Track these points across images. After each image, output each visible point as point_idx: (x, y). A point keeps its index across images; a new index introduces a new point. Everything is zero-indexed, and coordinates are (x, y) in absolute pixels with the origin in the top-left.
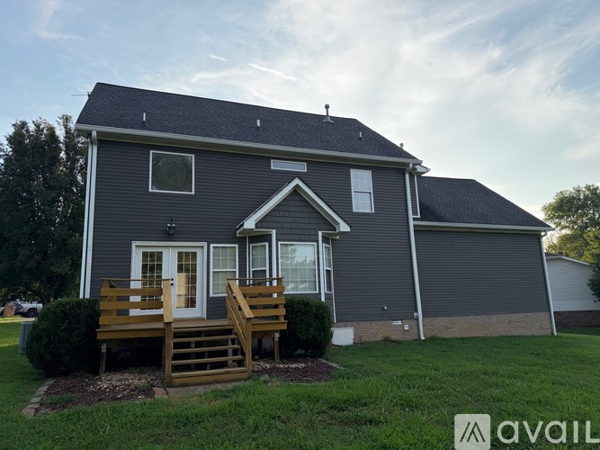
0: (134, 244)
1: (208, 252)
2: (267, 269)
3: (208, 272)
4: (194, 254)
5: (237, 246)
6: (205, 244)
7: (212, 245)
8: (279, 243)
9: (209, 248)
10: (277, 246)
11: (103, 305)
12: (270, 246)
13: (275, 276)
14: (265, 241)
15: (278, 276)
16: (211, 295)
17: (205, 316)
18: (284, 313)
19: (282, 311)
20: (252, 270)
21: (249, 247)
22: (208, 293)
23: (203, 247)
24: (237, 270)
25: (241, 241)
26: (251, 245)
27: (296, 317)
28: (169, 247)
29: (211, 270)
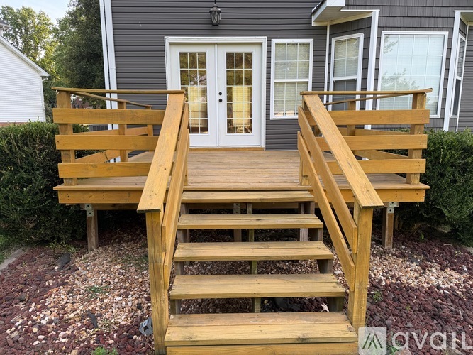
0: (168, 40)
1: (269, 52)
2: (359, 78)
3: (268, 83)
4: (249, 56)
5: (311, 41)
6: (264, 39)
7: (274, 41)
8: (384, 33)
9: (269, 46)
10: (379, 38)
11: (64, 142)
12: (367, 39)
13: (370, 88)
14: (357, 31)
15: (376, 89)
16: (272, 117)
17: (264, 145)
18: (423, 169)
19: (419, 165)
20: (333, 79)
21: (332, 41)
22: (268, 115)
23: (260, 44)
24: (310, 80)
25: (318, 34)
26: (334, 40)
27: (442, 175)
28: (214, 44)
29: (273, 80)
